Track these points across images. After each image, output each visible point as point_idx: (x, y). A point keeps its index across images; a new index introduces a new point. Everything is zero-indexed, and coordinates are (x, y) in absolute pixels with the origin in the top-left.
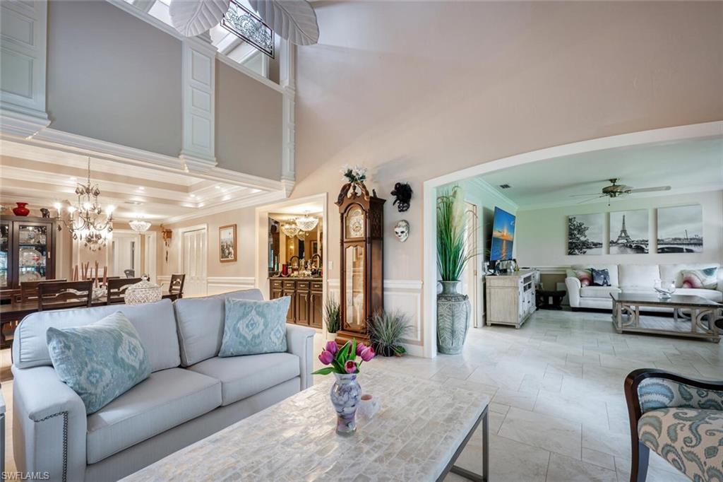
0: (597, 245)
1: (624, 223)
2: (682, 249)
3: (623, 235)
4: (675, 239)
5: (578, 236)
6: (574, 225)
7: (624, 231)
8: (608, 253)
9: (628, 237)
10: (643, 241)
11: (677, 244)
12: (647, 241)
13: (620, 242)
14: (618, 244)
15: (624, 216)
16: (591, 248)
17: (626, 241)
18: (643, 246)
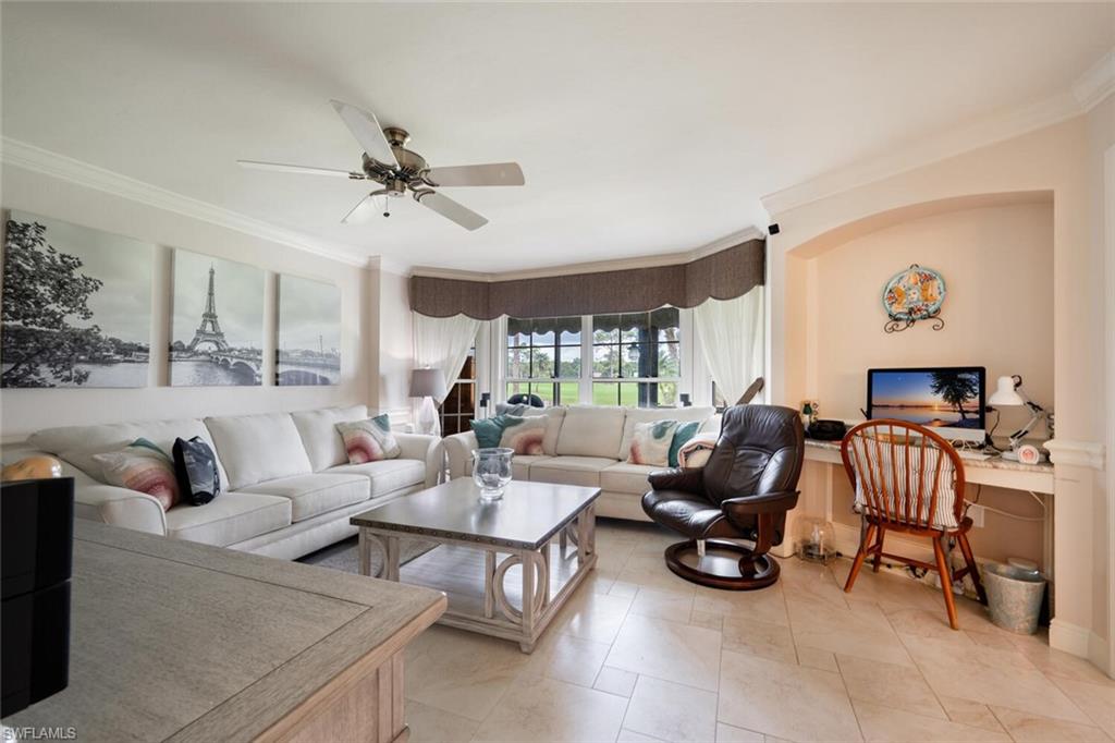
0: (130, 352)
1: (211, 294)
2: (315, 376)
3: (209, 328)
4: (307, 353)
5: (52, 307)
6: (37, 257)
7: (210, 316)
8: (166, 380)
9: (221, 335)
10: (253, 351)
11: (307, 365)
12: (259, 353)
13: (201, 347)
14: (196, 354)
15: (212, 272)
16: (107, 361)
17: (214, 348)
18: (252, 365)
